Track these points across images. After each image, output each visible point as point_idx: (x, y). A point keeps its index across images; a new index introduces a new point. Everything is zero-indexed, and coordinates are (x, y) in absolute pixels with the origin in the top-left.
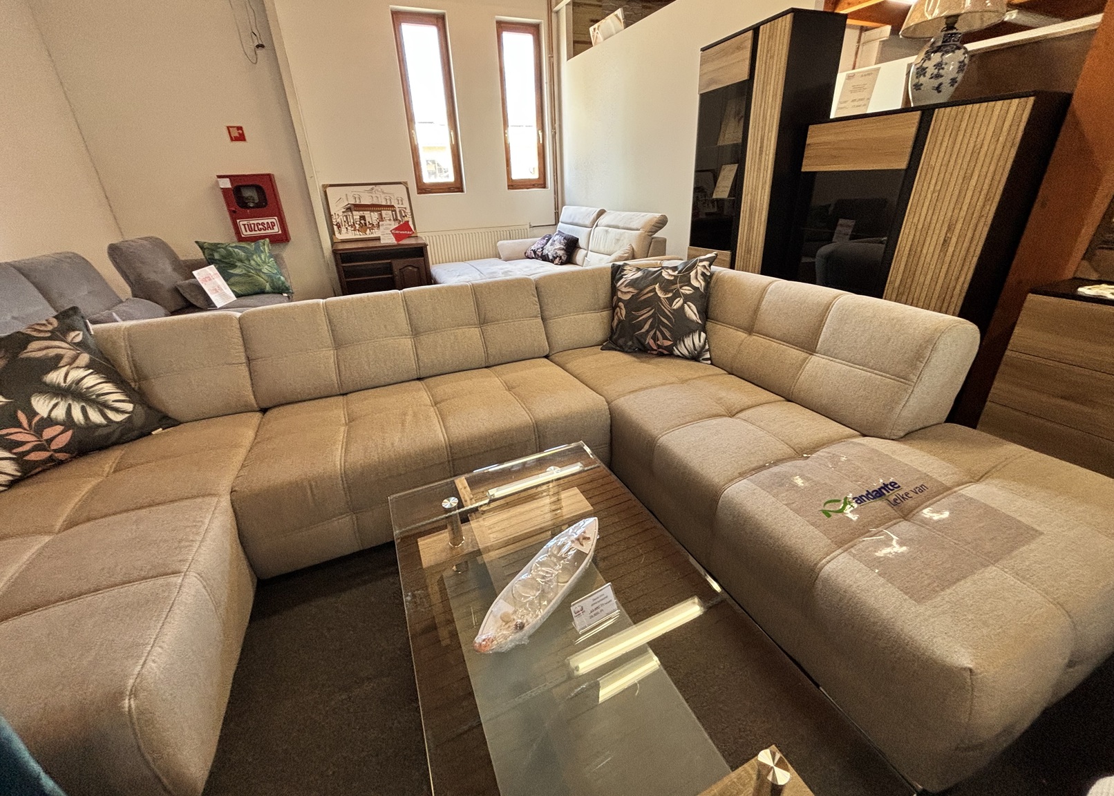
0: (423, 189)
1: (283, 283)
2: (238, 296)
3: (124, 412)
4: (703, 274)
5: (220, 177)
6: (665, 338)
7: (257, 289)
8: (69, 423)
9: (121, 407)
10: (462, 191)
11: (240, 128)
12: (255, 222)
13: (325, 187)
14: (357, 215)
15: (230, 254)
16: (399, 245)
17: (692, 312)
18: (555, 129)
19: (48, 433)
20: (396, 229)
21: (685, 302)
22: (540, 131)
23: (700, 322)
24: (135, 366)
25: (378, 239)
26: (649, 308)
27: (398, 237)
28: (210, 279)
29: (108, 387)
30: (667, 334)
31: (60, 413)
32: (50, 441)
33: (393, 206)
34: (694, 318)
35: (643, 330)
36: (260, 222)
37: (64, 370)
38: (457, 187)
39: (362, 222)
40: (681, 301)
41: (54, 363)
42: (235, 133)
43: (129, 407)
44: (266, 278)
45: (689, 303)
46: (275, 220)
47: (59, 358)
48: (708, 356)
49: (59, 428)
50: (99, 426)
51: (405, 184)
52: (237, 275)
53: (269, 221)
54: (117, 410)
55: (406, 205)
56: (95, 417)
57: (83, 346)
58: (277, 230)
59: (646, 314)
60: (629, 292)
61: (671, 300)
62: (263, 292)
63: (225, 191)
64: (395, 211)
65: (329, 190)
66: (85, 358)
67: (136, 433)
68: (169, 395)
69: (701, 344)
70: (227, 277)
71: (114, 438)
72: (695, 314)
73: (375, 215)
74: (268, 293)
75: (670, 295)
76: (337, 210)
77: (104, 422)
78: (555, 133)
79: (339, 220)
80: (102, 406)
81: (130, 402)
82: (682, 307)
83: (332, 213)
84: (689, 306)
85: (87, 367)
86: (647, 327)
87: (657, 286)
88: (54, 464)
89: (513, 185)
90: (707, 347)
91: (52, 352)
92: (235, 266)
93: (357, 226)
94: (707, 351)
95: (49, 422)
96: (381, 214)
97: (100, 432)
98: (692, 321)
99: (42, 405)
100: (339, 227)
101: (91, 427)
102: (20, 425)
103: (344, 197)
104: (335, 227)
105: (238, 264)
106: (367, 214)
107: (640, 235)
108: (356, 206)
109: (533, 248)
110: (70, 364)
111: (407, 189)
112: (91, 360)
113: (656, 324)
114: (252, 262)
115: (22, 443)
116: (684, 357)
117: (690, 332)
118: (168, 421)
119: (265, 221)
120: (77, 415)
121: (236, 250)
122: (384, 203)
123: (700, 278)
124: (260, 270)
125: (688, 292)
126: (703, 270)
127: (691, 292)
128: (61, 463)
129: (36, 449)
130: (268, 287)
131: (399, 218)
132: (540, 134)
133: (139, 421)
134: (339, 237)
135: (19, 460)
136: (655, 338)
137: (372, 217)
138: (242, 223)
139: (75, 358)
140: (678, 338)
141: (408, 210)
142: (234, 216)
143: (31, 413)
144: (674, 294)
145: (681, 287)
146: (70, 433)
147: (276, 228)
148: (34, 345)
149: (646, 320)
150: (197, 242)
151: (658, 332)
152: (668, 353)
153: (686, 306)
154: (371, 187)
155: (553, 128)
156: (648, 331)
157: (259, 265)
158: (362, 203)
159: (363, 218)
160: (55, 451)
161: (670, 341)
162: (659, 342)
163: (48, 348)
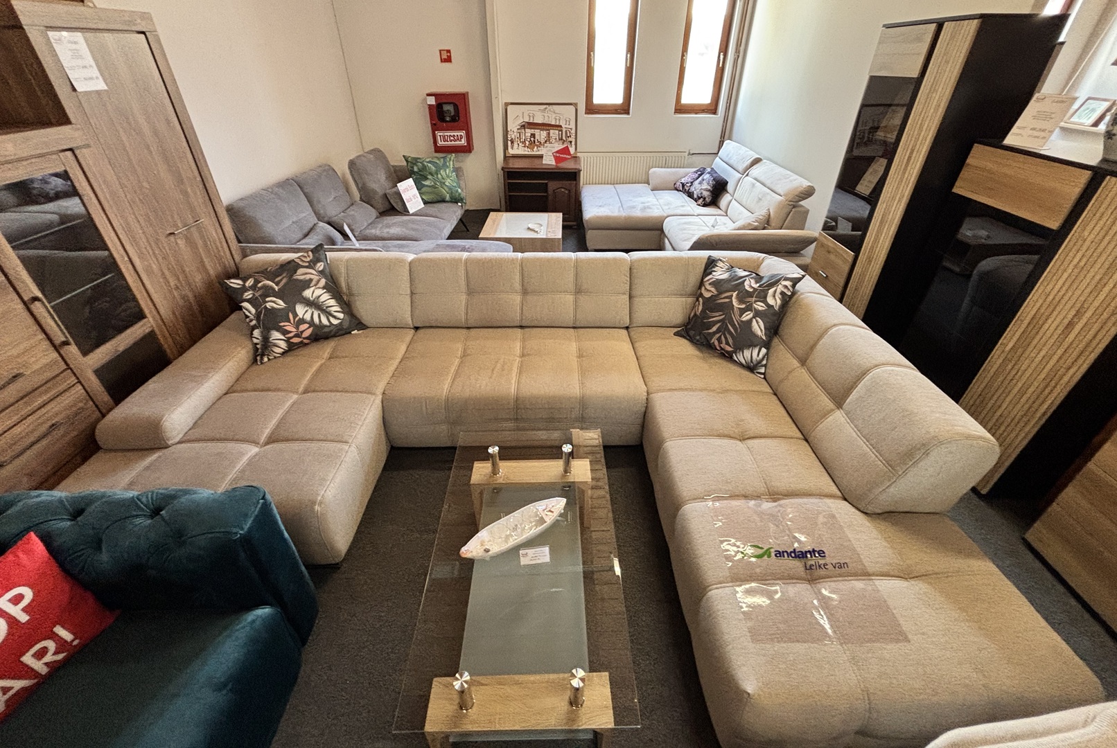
0: (591, 109)
1: (460, 194)
2: (425, 203)
3: (339, 319)
4: (782, 293)
5: (429, 95)
6: (727, 343)
7: (439, 199)
8: (311, 323)
9: (338, 316)
10: (628, 113)
11: (449, 51)
12: (449, 134)
13: (507, 104)
14: (529, 132)
15: (424, 167)
16: (557, 168)
17: (758, 328)
18: (739, 52)
19: (303, 327)
20: (557, 152)
21: (754, 317)
22: (722, 54)
23: (764, 338)
24: (349, 288)
25: (541, 157)
26: (721, 313)
27: (558, 159)
28: (408, 189)
29: (332, 302)
30: (730, 341)
31: (308, 317)
32: (302, 332)
33: (561, 126)
34: (759, 333)
35: (710, 331)
36: (452, 134)
37: (312, 289)
38: (624, 109)
39: (532, 139)
40: (751, 315)
41: (307, 284)
42: (445, 56)
43: (341, 316)
44: (447, 190)
45: (758, 318)
46: (463, 133)
47: (311, 280)
48: (762, 370)
49: (306, 326)
50: (326, 326)
51: (575, 105)
52: (427, 186)
53: (459, 134)
54: (335, 317)
55: (573, 125)
56: (325, 321)
57: (322, 272)
58: (463, 142)
59: (717, 317)
60: (710, 291)
61: (742, 311)
62: (443, 201)
63: (430, 106)
64: (562, 131)
65: (510, 108)
66: (323, 282)
67: (344, 332)
68: (364, 310)
69: (758, 359)
70: (419, 187)
71: (333, 333)
72: (761, 330)
73: (544, 134)
74: (447, 202)
75: (743, 306)
76: (513, 126)
77: (328, 324)
78: (738, 56)
79: (513, 137)
80: (328, 314)
81: (342, 312)
82: (750, 321)
83: (509, 129)
84: (757, 322)
85: (324, 288)
86: (714, 329)
87: (735, 294)
88: (302, 345)
89: (681, 109)
90: (764, 362)
91: (308, 277)
92: (426, 179)
93: (527, 143)
94: (762, 366)
95: (302, 321)
96: (549, 133)
97: (326, 330)
98: (756, 336)
99: (300, 310)
100: (512, 142)
101: (322, 326)
102: (289, 322)
103: (521, 115)
104: (509, 142)
105: (430, 177)
106: (537, 132)
107: (780, 203)
108: (529, 124)
109: (683, 181)
110: (315, 285)
111: (576, 110)
112: (326, 283)
113: (723, 329)
114: (439, 176)
115: (291, 332)
116: (741, 365)
117: (751, 345)
118: (361, 326)
119: (456, 134)
120: (316, 320)
121: (429, 165)
122: (553, 123)
123: (778, 296)
124: (444, 183)
125: (760, 308)
126: (783, 290)
127: (764, 309)
128: (306, 344)
129: (297, 336)
130: (448, 198)
131: (564, 138)
132: (722, 57)
133: (346, 325)
134: (511, 152)
135: (288, 341)
136: (719, 340)
137: (541, 135)
138: (439, 134)
139: (318, 281)
140: (739, 348)
141: (573, 131)
142: (435, 128)
143: (295, 315)
144: (747, 307)
145: (756, 301)
146: (311, 329)
147: (463, 140)
148: (301, 271)
149: (715, 323)
150: (404, 156)
151: (722, 337)
152: (728, 357)
153: (754, 320)
154: (545, 106)
155: (737, 51)
156: (715, 333)
157: (443, 179)
158: (535, 122)
159: (533, 135)
160: (304, 338)
161: (730, 346)
162: (721, 345)
163: (306, 274)
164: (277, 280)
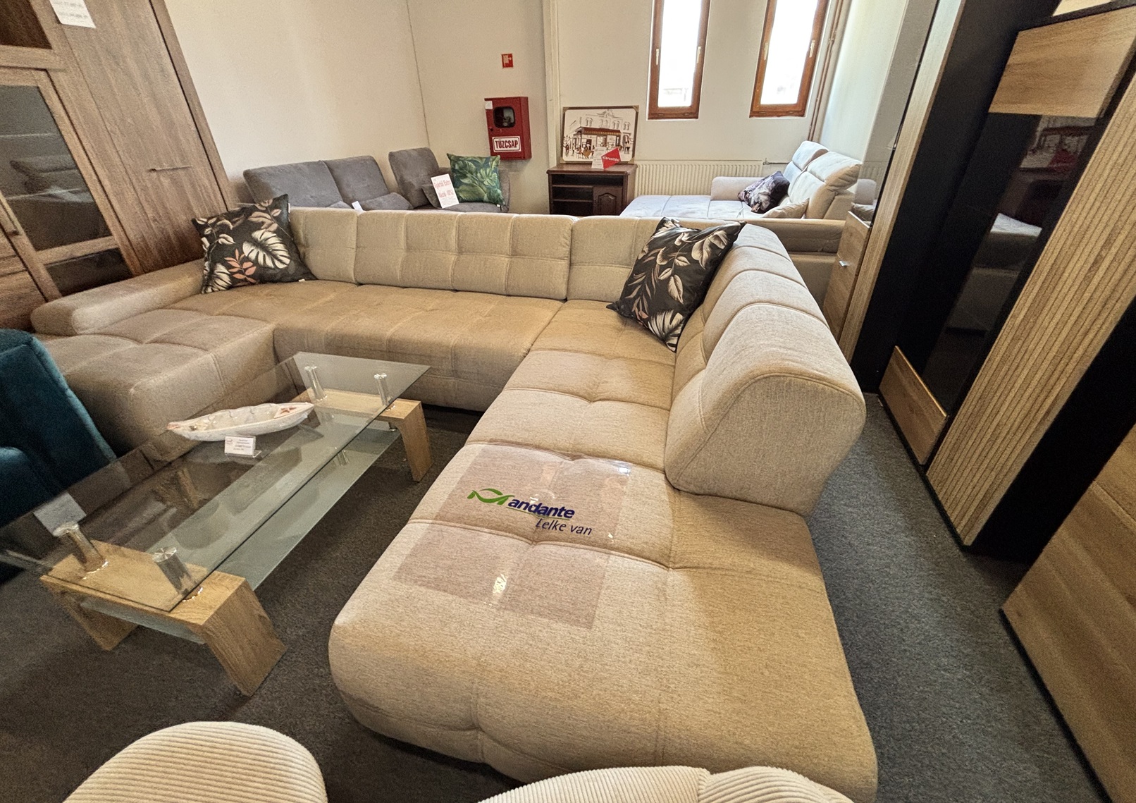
0: (657, 113)
1: (499, 195)
2: (462, 201)
3: (284, 263)
4: (712, 246)
5: (486, 100)
6: (644, 310)
7: (477, 197)
8: (255, 262)
9: (283, 259)
10: (697, 118)
11: (510, 56)
12: (504, 140)
13: (565, 109)
14: (585, 137)
15: (465, 165)
16: (605, 172)
17: (676, 289)
18: (834, 37)
19: (246, 265)
20: (607, 155)
21: (672, 275)
22: (813, 42)
23: (681, 301)
24: (305, 237)
25: (590, 164)
26: (643, 274)
27: (606, 163)
28: (443, 187)
29: (280, 246)
30: (647, 306)
31: (253, 256)
32: (246, 269)
33: (619, 131)
34: (676, 294)
35: (632, 296)
36: (508, 140)
37: (262, 231)
38: (692, 113)
39: (588, 145)
40: (670, 273)
41: (258, 226)
42: (507, 60)
43: (287, 261)
44: (485, 189)
45: (677, 276)
46: (518, 139)
47: (263, 223)
48: (674, 341)
49: (250, 264)
50: (271, 268)
51: (636, 108)
52: (466, 184)
53: (514, 139)
54: (281, 261)
55: (632, 131)
56: (269, 263)
57: (277, 219)
58: (518, 148)
59: (639, 278)
61: (663, 269)
62: (481, 201)
63: (488, 111)
64: (619, 136)
65: (567, 112)
66: (275, 226)
67: (289, 278)
68: (316, 260)
69: (671, 326)
70: (456, 185)
71: (277, 278)
72: (679, 290)
73: (601, 139)
74: (486, 202)
75: (665, 263)
76: (570, 132)
77: (273, 266)
78: (833, 42)
79: (569, 143)
80: (274, 257)
81: (288, 258)
82: (668, 280)
83: (565, 135)
84: (675, 281)
85: (274, 232)
86: (635, 293)
87: (662, 251)
88: (246, 283)
89: (759, 111)
90: (678, 332)
91: (261, 220)
92: (465, 177)
93: (583, 149)
94: (675, 336)
95: (247, 259)
96: (606, 139)
97: (271, 272)
98: (672, 298)
99: (247, 248)
100: (567, 149)
101: (266, 267)
102: (235, 258)
103: (578, 121)
104: (564, 149)
105: (469, 175)
106: (593, 138)
108: (586, 129)
109: (747, 188)
110: (266, 228)
111: (637, 114)
112: (278, 228)
113: (642, 293)
114: (479, 175)
115: (234, 267)
116: (655, 336)
117: (665, 309)
118: (310, 276)
119: (511, 140)
120: (261, 260)
121: (470, 163)
122: (611, 128)
123: (706, 249)
124: (482, 182)
125: (681, 264)
126: (712, 241)
127: (685, 264)
128: (252, 284)
129: (239, 272)
130: (485, 198)
131: (621, 144)
132: (813, 46)
133: (292, 271)
134: (565, 158)
135: (231, 275)
136: (638, 307)
137: (597, 140)
138: (495, 139)
139: (270, 225)
140: (653, 314)
141: (632, 137)
142: (492, 133)
143: (241, 252)
144: (668, 263)
145: (678, 256)
146: (255, 268)
147: (518, 146)
148: (257, 214)
149: (636, 285)
150: (448, 155)
151: (641, 302)
152: (646, 327)
153: (672, 278)
154: (604, 110)
156: (635, 298)
157: (482, 177)
158: (593, 127)
159: (589, 141)
160: (248, 276)
161: (646, 314)
162: (640, 313)
163: (260, 217)
164: (234, 220)
